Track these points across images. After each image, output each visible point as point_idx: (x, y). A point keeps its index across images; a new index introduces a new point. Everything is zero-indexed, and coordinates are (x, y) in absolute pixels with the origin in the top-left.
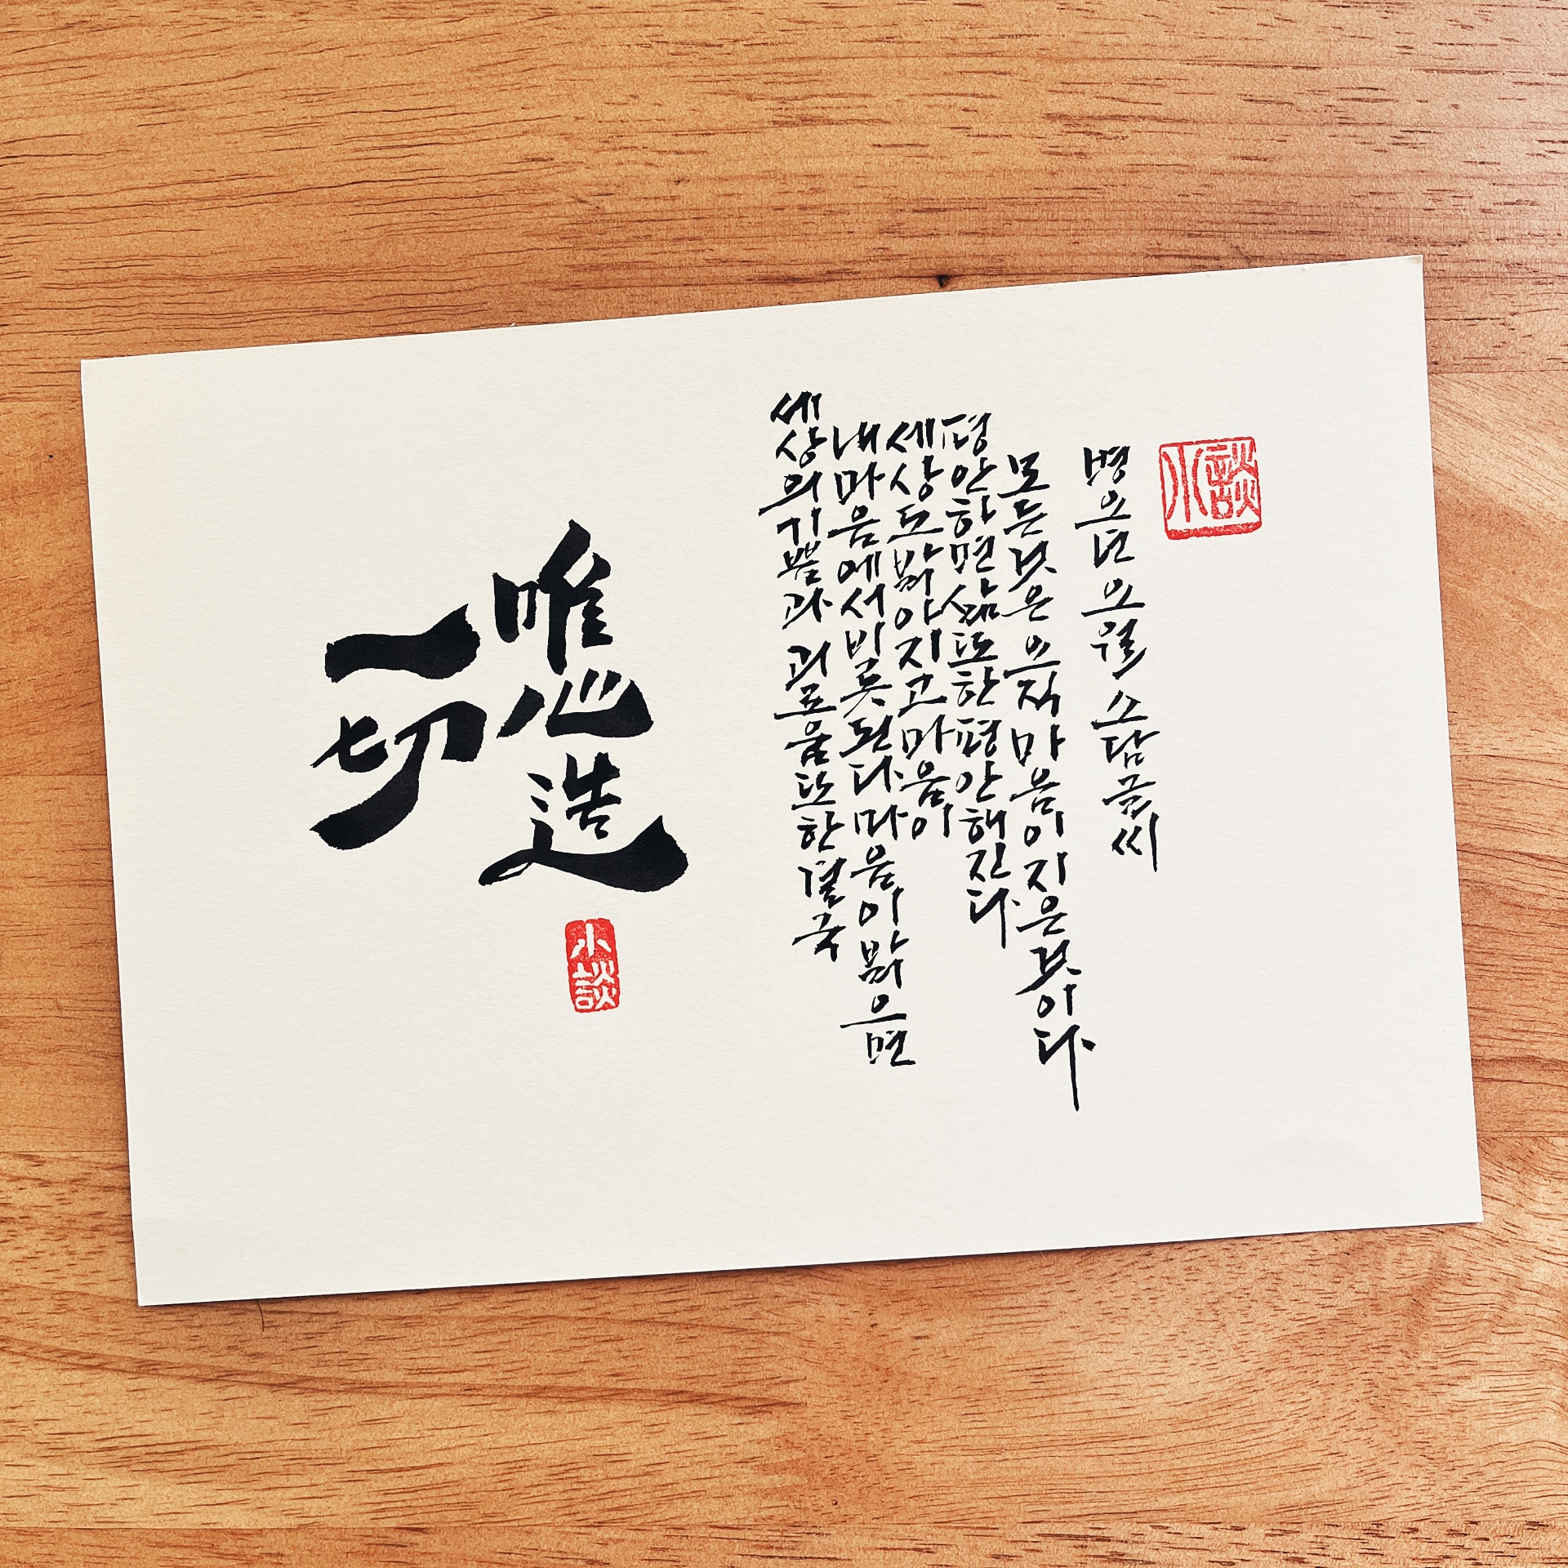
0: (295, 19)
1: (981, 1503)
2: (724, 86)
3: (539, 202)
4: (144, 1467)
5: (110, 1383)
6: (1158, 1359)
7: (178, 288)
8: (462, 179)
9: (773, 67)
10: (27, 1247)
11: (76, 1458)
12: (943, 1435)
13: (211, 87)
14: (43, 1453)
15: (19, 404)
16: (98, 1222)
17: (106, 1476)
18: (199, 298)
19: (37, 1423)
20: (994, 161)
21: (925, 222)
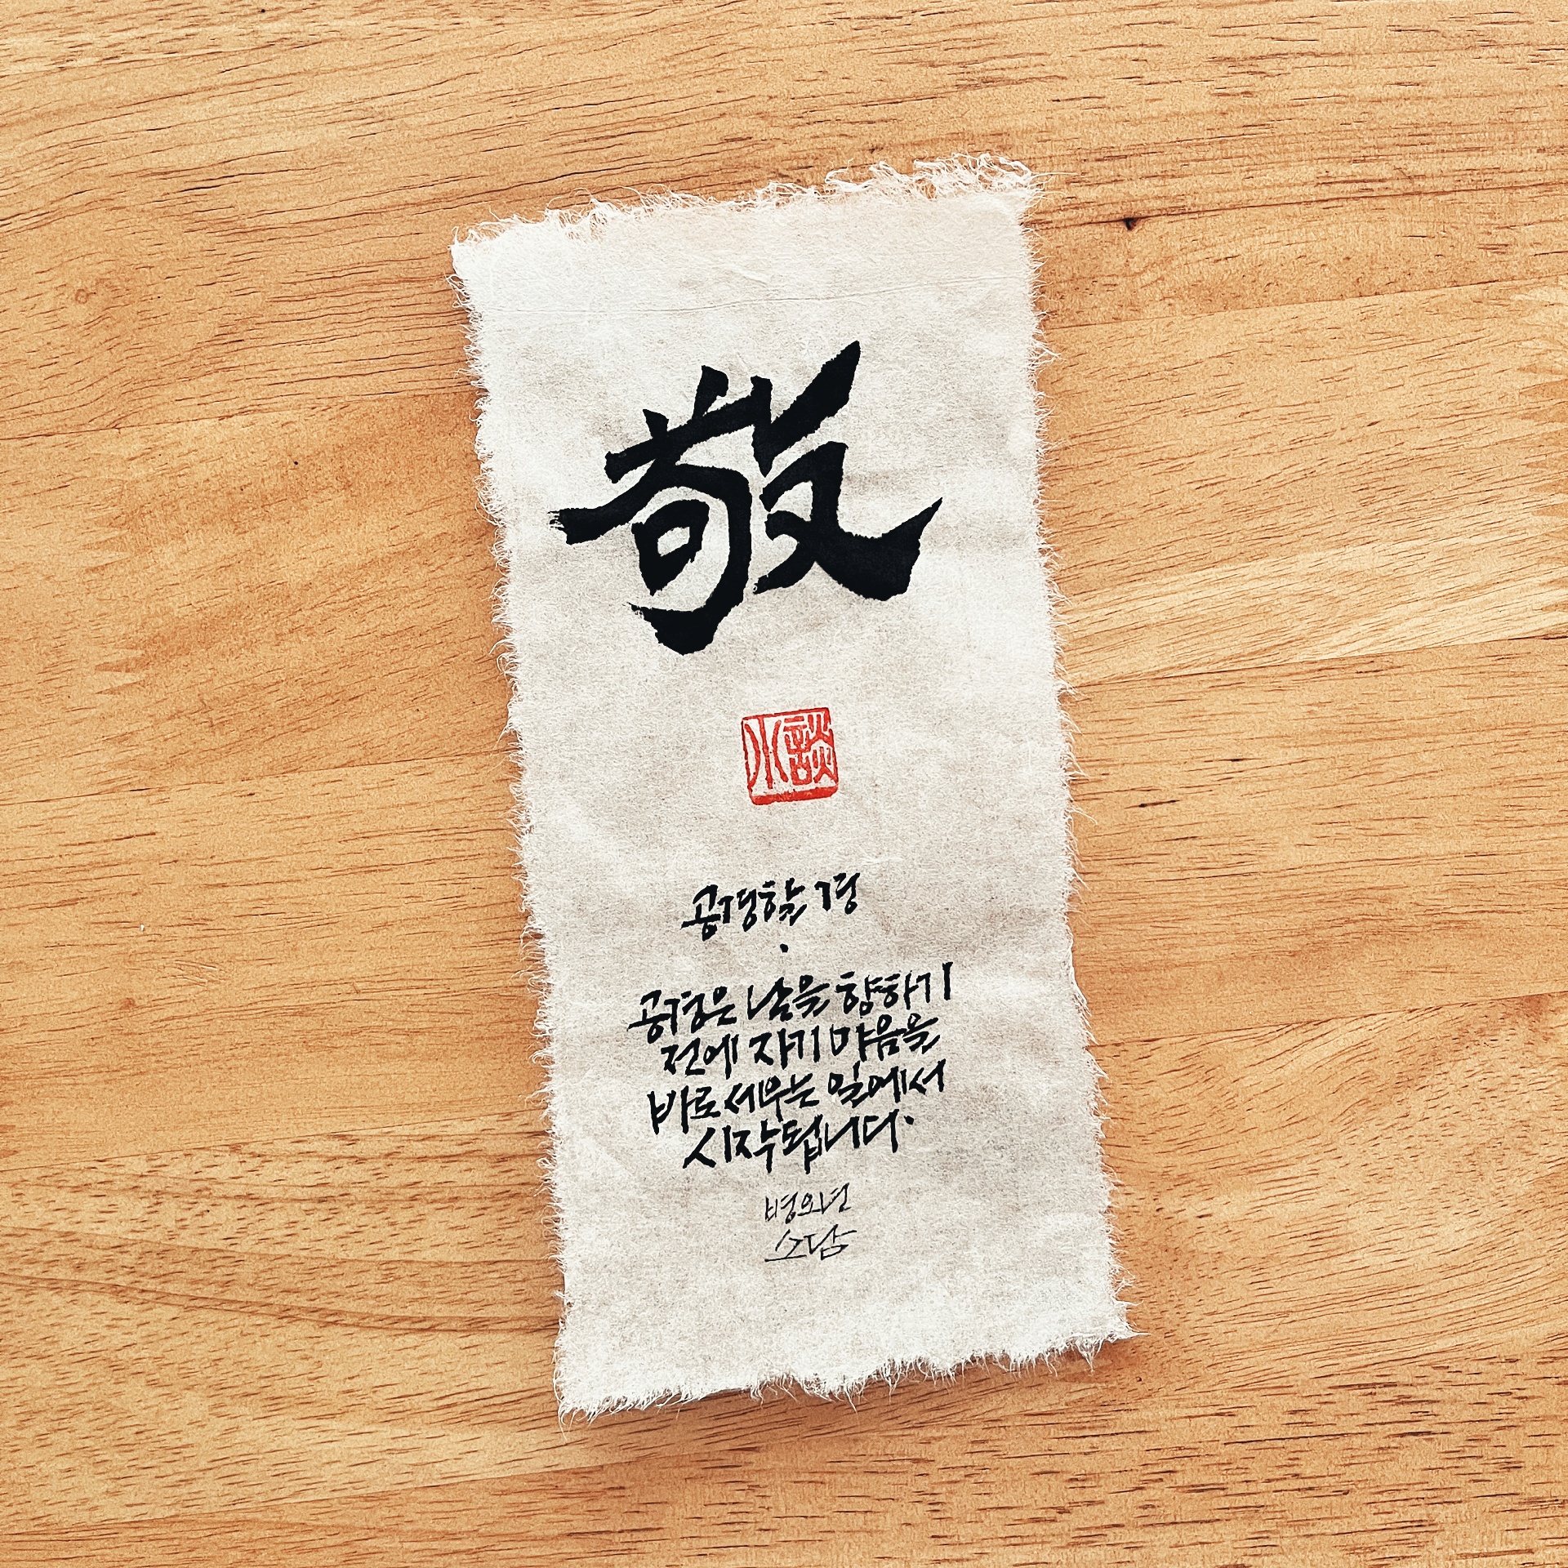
0: (492, 23)
1: (1274, 1364)
2: (908, 56)
3: (741, 180)
4: (485, 1419)
5: (441, 1343)
6: (1424, 1212)
7: (403, 290)
8: (666, 164)
9: (953, 34)
10: (349, 1223)
11: (418, 1420)
12: (1235, 1304)
13: (417, 95)
14: (384, 1419)
15: (260, 415)
16: (413, 1192)
17: (448, 1432)
18: (425, 298)
19: (375, 1389)
20: (1166, 107)
21: (1107, 170)
